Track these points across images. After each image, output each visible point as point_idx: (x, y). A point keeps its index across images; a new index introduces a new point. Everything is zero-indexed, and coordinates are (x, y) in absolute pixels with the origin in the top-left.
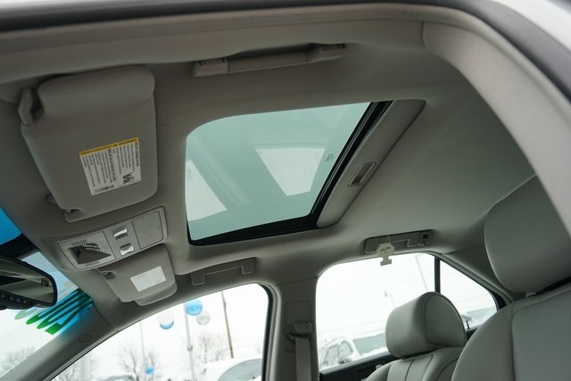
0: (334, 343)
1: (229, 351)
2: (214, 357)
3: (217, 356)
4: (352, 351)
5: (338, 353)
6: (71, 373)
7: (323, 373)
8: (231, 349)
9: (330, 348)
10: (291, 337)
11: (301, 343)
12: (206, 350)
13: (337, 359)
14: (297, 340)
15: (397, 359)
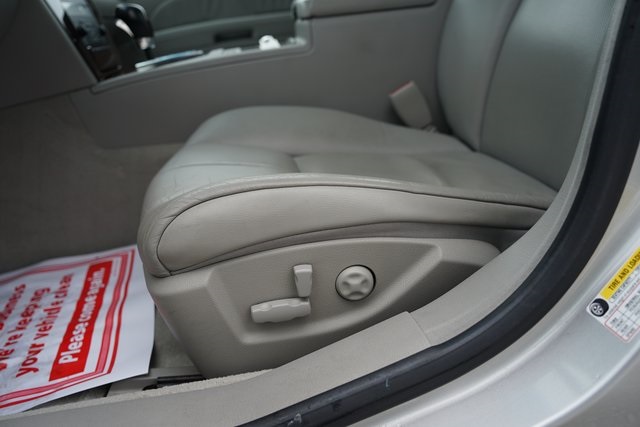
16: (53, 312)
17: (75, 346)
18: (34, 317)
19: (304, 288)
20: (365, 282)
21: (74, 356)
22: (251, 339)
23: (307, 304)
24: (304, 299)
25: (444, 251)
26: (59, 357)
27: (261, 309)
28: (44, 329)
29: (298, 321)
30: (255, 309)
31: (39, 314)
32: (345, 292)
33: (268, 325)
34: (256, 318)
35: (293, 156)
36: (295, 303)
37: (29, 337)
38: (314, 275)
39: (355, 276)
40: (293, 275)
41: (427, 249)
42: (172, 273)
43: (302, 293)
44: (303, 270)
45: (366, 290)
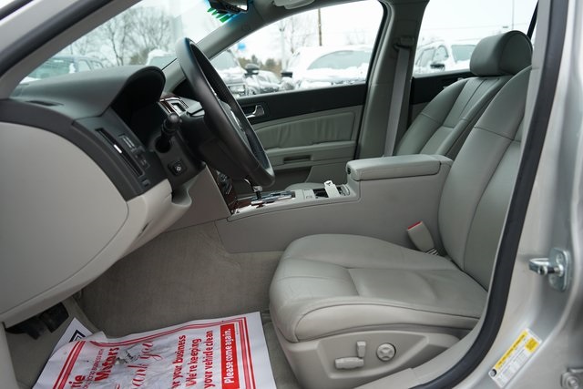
0: (431, 46)
1: (318, 36)
2: (301, 39)
3: (304, 39)
4: (447, 56)
5: (434, 56)
6: (159, 37)
7: (416, 77)
8: (320, 33)
9: (426, 50)
10: (397, 47)
11: (403, 53)
12: (293, 32)
13: (430, 63)
14: (401, 50)
15: (473, 76)
16: (209, 353)
17: (230, 374)
18: (198, 356)
19: (361, 353)
20: (391, 352)
21: (232, 380)
22: (334, 376)
23: (362, 360)
24: (361, 358)
25: (430, 339)
26: (223, 380)
27: (340, 362)
28: (209, 363)
29: (358, 368)
30: (338, 362)
31: (201, 355)
32: (381, 356)
33: (343, 370)
34: (338, 366)
35: (347, 268)
36: (357, 360)
37: (201, 368)
38: (366, 347)
39: (386, 349)
40: (357, 346)
41: (420, 338)
42: (300, 341)
43: (360, 356)
44: (362, 344)
45: (391, 356)
